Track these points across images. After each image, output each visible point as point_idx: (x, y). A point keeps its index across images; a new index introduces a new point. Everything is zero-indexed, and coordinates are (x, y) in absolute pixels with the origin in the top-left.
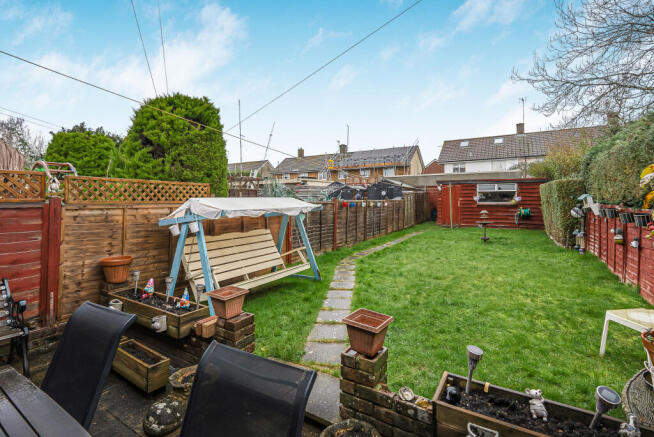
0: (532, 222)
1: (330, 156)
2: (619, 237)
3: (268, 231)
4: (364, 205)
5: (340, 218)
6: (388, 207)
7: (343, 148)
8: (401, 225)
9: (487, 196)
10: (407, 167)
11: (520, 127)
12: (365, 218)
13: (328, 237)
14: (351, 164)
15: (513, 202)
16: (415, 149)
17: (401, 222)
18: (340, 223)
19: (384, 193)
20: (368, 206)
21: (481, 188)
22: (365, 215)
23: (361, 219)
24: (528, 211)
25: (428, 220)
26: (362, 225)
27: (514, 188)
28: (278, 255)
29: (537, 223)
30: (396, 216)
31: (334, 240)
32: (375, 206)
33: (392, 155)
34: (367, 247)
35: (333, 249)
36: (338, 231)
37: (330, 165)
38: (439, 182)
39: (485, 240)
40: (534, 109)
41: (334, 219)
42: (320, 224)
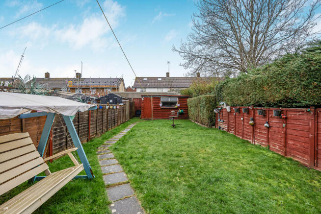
0: (184, 116)
1: (69, 79)
2: (251, 122)
3: (27, 134)
4: (107, 107)
5: (93, 117)
6: (119, 109)
7: (79, 75)
8: (124, 120)
9: (165, 104)
10: (118, 88)
11: (168, 74)
12: (107, 117)
13: (84, 132)
14: (84, 85)
15: (176, 107)
16: (121, 80)
17: (124, 118)
18: (93, 121)
19: (111, 101)
20: (109, 108)
21: (163, 100)
22: (107, 114)
23: (105, 118)
24: (183, 110)
25: (134, 117)
26: (106, 121)
27: (177, 100)
28: (41, 160)
29: (185, 116)
30: (122, 115)
31: (88, 134)
32: (113, 109)
33: (109, 81)
34: (110, 136)
35: (87, 141)
36: (91, 126)
37: (70, 84)
38: (142, 96)
39: (174, 126)
40: (180, 65)
41: (88, 117)
42: (78, 122)
